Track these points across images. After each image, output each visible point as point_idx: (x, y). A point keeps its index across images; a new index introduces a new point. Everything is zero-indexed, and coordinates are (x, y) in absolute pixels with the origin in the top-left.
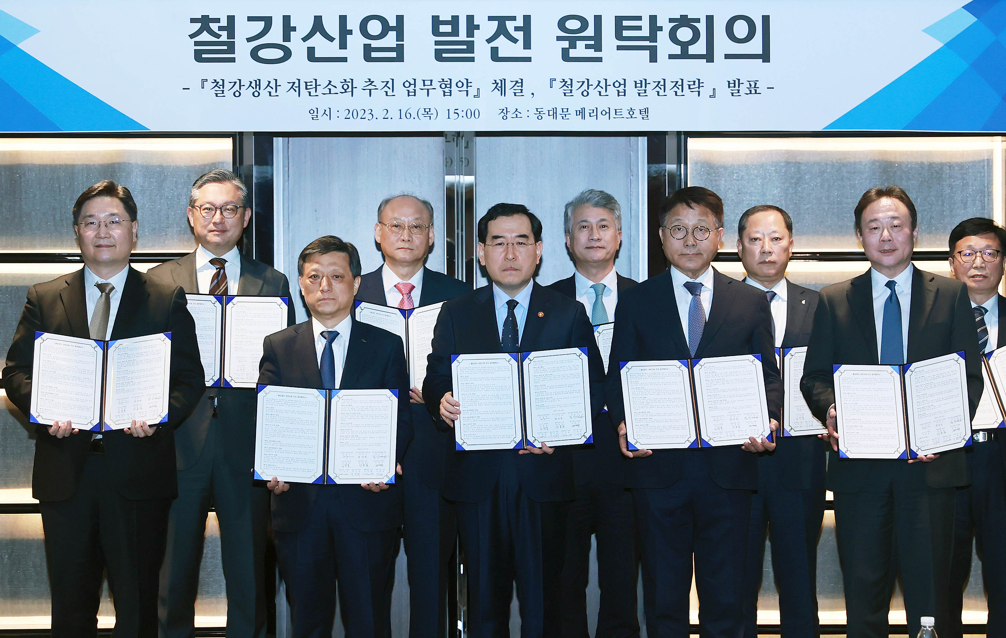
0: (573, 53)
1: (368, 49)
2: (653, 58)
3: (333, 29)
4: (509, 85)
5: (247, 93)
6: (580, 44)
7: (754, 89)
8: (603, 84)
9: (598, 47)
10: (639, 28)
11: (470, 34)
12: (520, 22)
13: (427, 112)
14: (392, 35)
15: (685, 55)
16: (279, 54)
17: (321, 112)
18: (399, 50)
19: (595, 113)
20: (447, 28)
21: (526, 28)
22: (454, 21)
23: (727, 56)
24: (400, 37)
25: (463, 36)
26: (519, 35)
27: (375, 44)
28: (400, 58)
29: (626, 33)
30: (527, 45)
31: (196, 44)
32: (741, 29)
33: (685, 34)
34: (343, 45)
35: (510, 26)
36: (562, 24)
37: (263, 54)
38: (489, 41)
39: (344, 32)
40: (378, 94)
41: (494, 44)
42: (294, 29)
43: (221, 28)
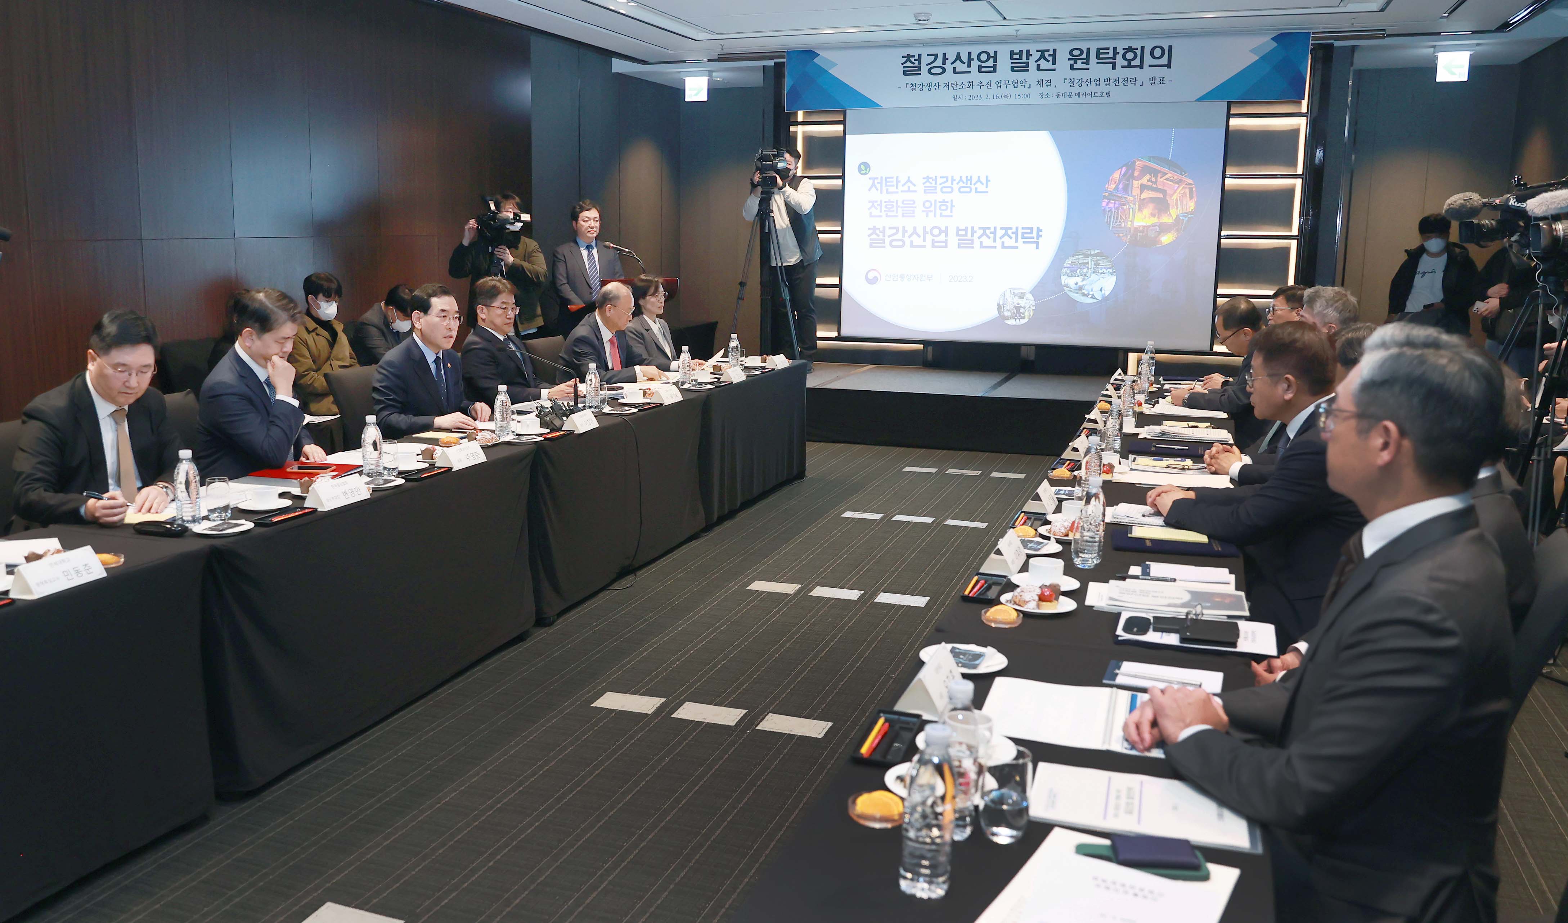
0: (1075, 66)
1: (980, 67)
2: (1114, 68)
3: (965, 58)
4: (1044, 82)
5: (925, 89)
6: (1079, 62)
7: (1162, 81)
8: (1089, 81)
9: (1087, 63)
10: (1108, 53)
11: (1028, 58)
12: (1051, 52)
13: (1006, 95)
14: (992, 60)
15: (1129, 66)
16: (940, 70)
17: (958, 97)
18: (995, 67)
19: (1084, 94)
20: (1017, 56)
21: (1054, 55)
22: (1021, 53)
23: (1150, 66)
24: (995, 61)
25: (1024, 60)
26: (1051, 59)
27: (983, 64)
28: (995, 71)
29: (1101, 56)
30: (1054, 63)
31: (904, 67)
32: (1157, 53)
33: (1130, 56)
34: (969, 66)
35: (1046, 54)
36: (1071, 53)
37: (933, 71)
38: (1036, 62)
39: (970, 59)
40: (984, 88)
41: (1038, 63)
42: (948, 59)
43: (915, 60)
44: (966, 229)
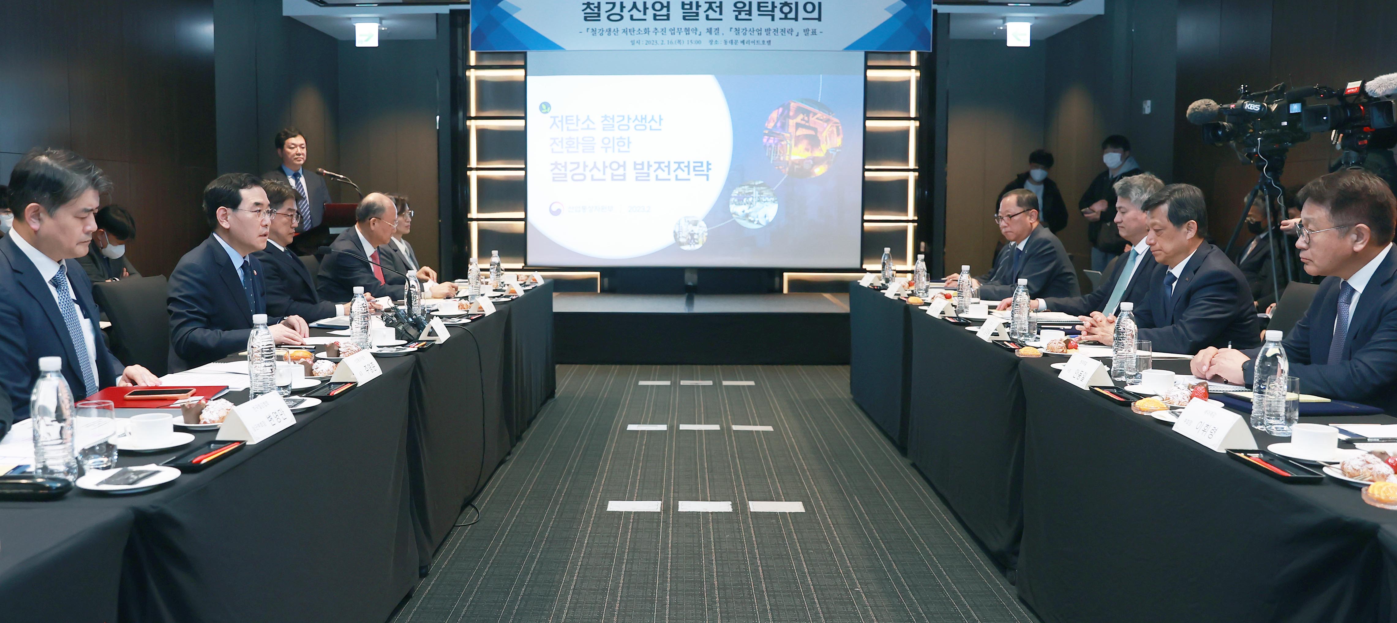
0: (740, 17)
1: (655, 15)
2: (773, 19)
3: (640, 6)
4: (713, 30)
5: (605, 34)
6: (743, 13)
7: (814, 32)
8: (752, 30)
9: (750, 14)
10: (767, 7)
11: (697, 9)
12: (718, 4)
13: (679, 41)
14: (665, 9)
15: (786, 18)
16: (619, 17)
17: (636, 42)
18: (668, 16)
19: (748, 42)
20: (688, 7)
21: (720, 7)
22: (691, 4)
23: (804, 19)
24: (668, 10)
25: (694, 10)
26: (718, 10)
27: (658, 13)
28: (668, 19)
29: (762, 9)
30: (721, 14)
31: (585, 13)
32: (809, 8)
33: (786, 9)
34: (645, 14)
35: (714, 5)
36: (735, 5)
37: (612, 17)
38: (705, 12)
39: (645, 8)
40: (659, 34)
41: (707, 13)
42: (625, 7)
43: (595, 7)
44: (642, 164)
